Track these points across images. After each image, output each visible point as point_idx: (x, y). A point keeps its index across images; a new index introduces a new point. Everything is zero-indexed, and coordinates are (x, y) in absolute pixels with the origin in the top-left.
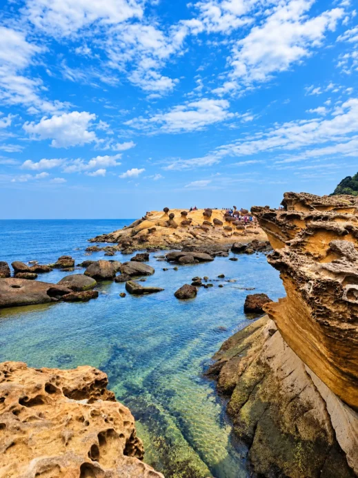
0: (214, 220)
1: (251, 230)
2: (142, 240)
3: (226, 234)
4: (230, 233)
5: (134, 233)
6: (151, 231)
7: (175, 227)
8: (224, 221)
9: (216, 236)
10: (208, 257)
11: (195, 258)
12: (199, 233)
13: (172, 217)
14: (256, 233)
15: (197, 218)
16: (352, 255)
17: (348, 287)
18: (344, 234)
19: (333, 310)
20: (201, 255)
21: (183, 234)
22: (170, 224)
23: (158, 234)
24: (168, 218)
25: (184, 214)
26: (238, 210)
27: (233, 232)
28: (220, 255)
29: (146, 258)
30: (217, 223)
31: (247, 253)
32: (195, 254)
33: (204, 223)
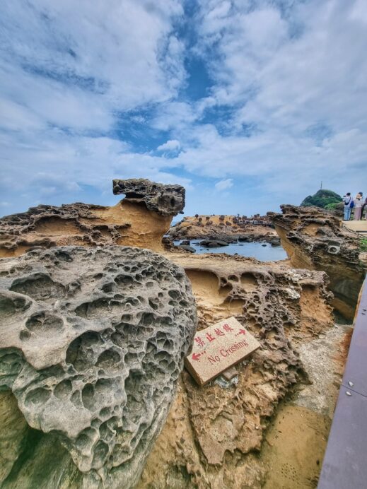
0: (226, 222)
1: (249, 228)
2: (184, 233)
3: (234, 230)
4: (236, 230)
5: (178, 229)
6: (189, 228)
7: (203, 226)
8: (232, 223)
9: (228, 231)
10: (226, 244)
11: (218, 244)
12: (217, 230)
13: (200, 219)
14: (252, 230)
15: (216, 221)
16: (329, 234)
17: (331, 247)
18: (325, 224)
19: (322, 257)
20: (221, 242)
21: (208, 230)
22: (199, 224)
23: (193, 230)
24: (198, 221)
25: (208, 218)
26: (241, 216)
27: (238, 229)
28: (232, 243)
29: (188, 244)
30: (228, 224)
31: (248, 242)
32: (219, 242)
33: (221, 224)
